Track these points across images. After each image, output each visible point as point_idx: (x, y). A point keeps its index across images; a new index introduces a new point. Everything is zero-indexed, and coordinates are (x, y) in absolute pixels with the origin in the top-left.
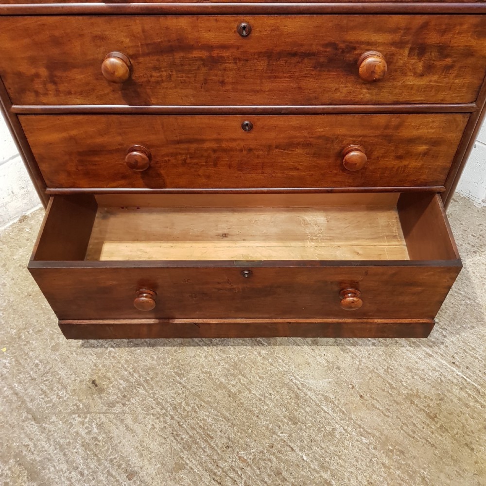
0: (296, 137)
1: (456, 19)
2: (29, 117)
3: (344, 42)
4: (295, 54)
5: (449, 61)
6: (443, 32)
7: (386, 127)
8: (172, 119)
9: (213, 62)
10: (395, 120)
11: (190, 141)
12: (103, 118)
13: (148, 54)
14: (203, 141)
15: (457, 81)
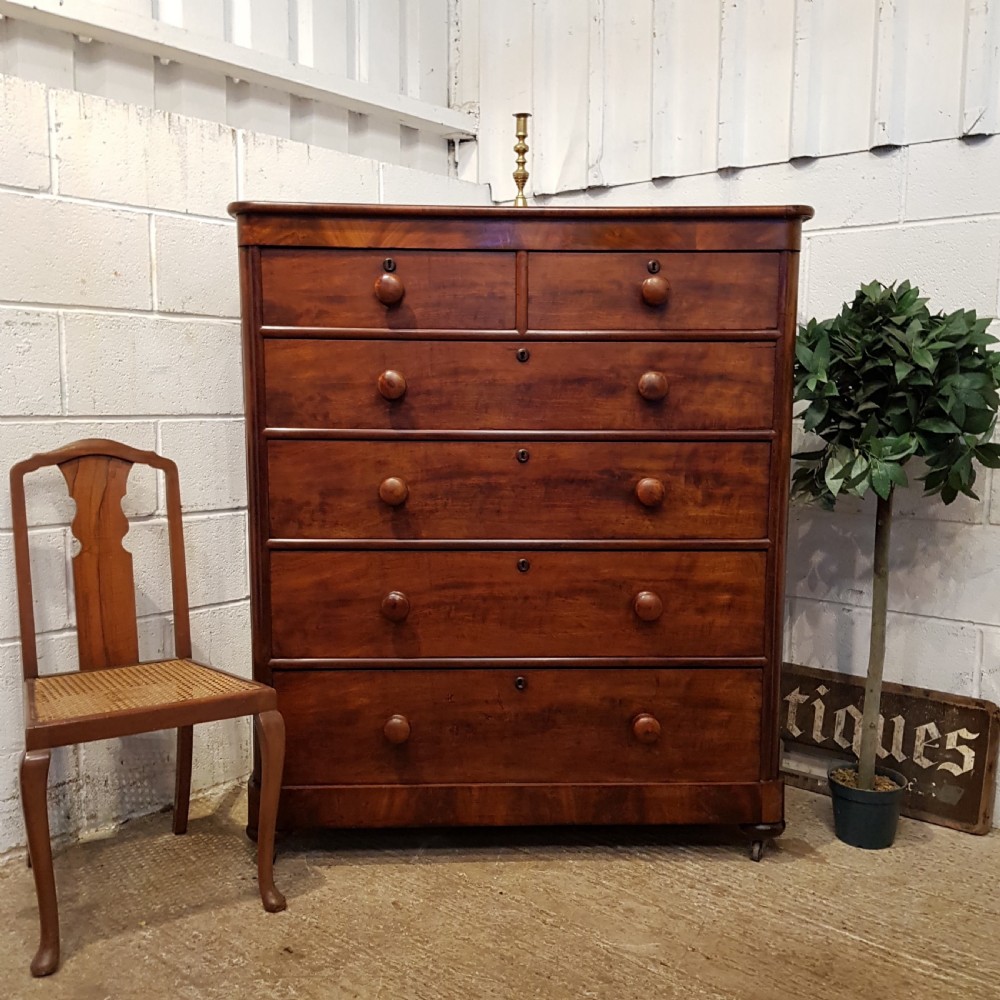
0: (578, 581)
1: (723, 446)
2: (282, 554)
3: (620, 469)
4: (572, 481)
5: (726, 489)
6: (714, 459)
7: (678, 568)
8: (440, 556)
9: (491, 489)
10: (685, 558)
11: (457, 586)
12: (364, 556)
13: (427, 480)
14: (471, 585)
15: (741, 511)
